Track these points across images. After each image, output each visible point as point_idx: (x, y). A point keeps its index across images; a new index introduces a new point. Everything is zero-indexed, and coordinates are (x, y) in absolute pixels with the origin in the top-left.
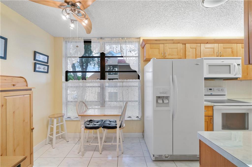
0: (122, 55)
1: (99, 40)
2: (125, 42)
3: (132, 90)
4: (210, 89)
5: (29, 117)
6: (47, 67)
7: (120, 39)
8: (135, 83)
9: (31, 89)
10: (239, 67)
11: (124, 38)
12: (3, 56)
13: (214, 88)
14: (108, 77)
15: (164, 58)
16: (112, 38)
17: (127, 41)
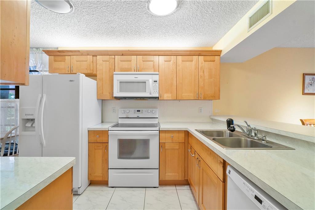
4: (138, 111)
10: (155, 85)
13: (142, 109)
15: (71, 73)
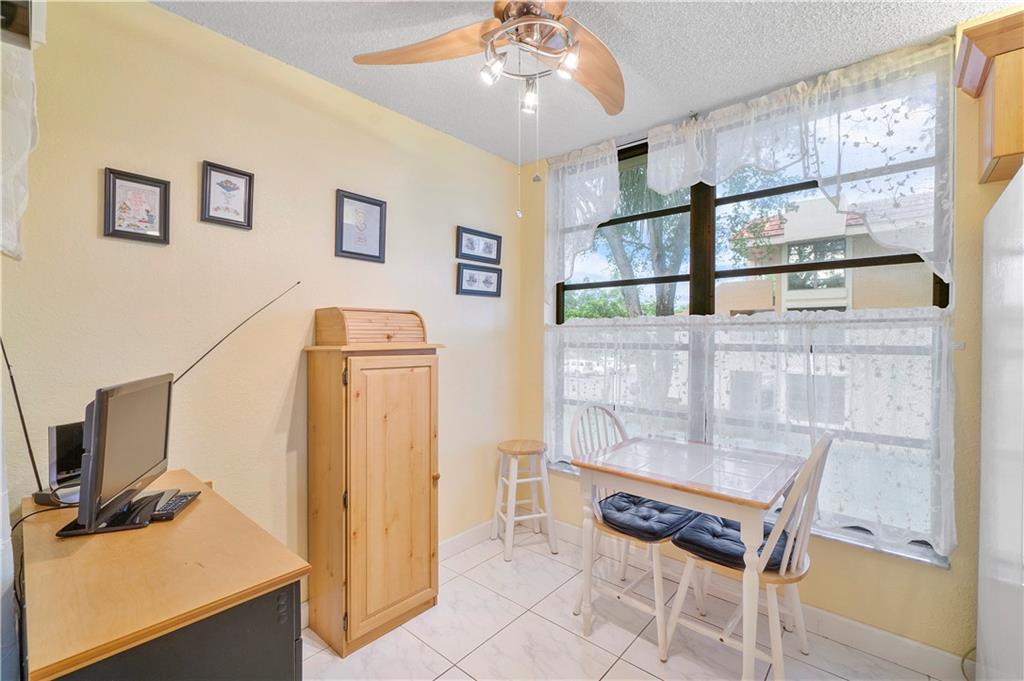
0: (812, 176)
1: (680, 130)
2: (834, 95)
3: (878, 375)
5: (428, 440)
6: (496, 275)
7: (799, 86)
8: (903, 333)
9: (435, 349)
11: (826, 74)
12: (377, 254)
14: (788, 301)
16: (746, 100)
17: (845, 83)
